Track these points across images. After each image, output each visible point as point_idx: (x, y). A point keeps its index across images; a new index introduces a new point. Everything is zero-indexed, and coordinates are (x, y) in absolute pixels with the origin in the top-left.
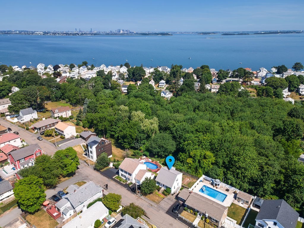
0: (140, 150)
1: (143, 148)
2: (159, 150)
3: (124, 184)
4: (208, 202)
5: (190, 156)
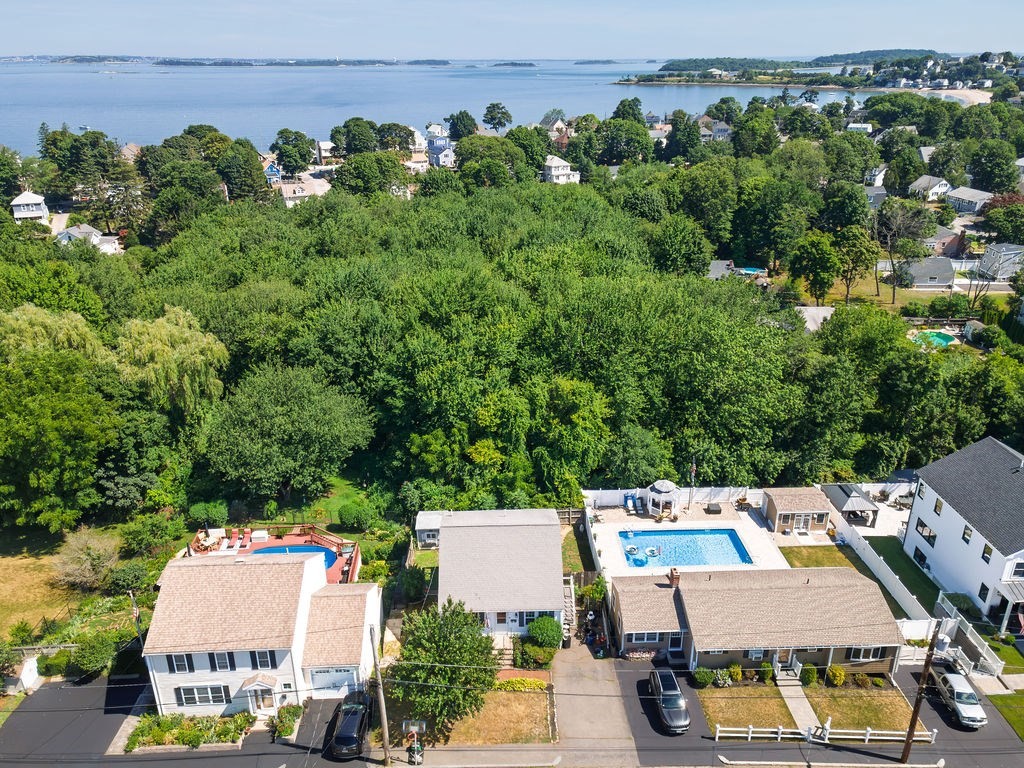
0: (155, 509)
1: (161, 491)
2: (290, 463)
3: (240, 743)
5: (477, 433)
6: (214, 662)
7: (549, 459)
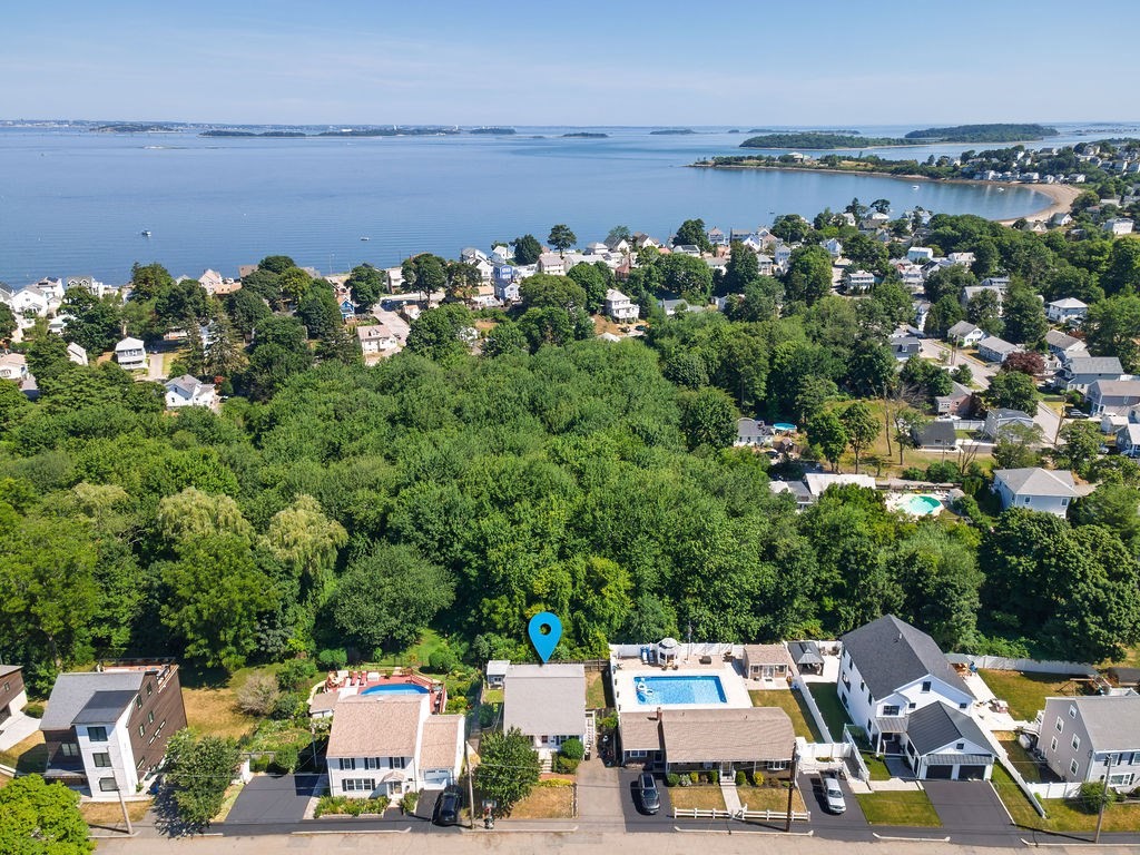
1: (297, 640)
2: (394, 621)
3: (382, 814)
4: (729, 718)
5: (532, 599)
6: (368, 763)
7: (585, 621)
